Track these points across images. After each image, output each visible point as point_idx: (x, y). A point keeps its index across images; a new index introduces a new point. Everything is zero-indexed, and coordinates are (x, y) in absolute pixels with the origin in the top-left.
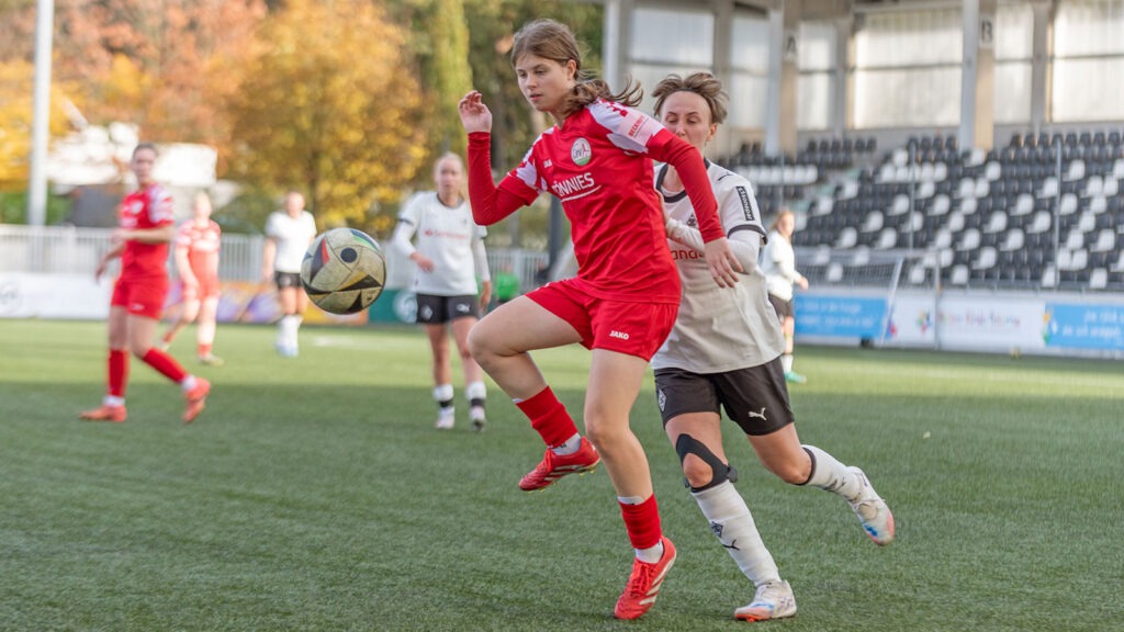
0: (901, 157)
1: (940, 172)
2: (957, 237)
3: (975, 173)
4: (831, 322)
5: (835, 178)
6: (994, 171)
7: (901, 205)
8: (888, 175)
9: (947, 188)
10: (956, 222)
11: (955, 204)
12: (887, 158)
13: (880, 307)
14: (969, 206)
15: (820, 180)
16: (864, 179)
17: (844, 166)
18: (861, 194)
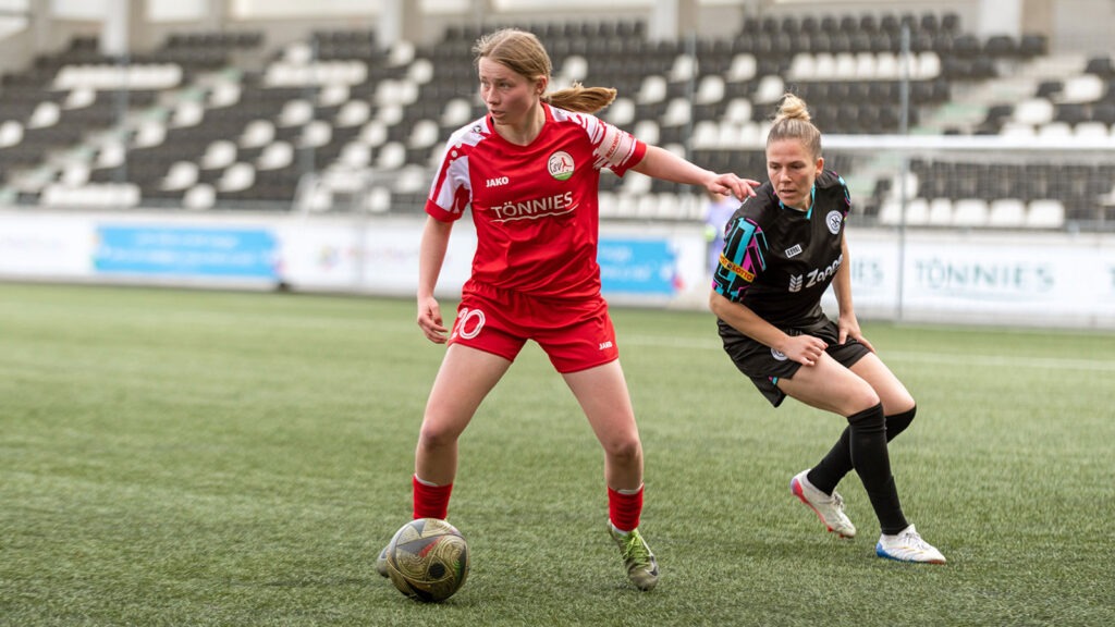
0: (300, 54)
1: (355, 72)
2: (376, 152)
3: (399, 74)
4: (194, 258)
5: (206, 80)
6: (422, 72)
7: (297, 113)
8: (280, 76)
9: (362, 92)
10: (375, 134)
11: (374, 112)
12: (279, 56)
13: (266, 242)
14: (391, 114)
15: (184, 83)
16: (249, 82)
17: (218, 65)
18: (243, 100)
